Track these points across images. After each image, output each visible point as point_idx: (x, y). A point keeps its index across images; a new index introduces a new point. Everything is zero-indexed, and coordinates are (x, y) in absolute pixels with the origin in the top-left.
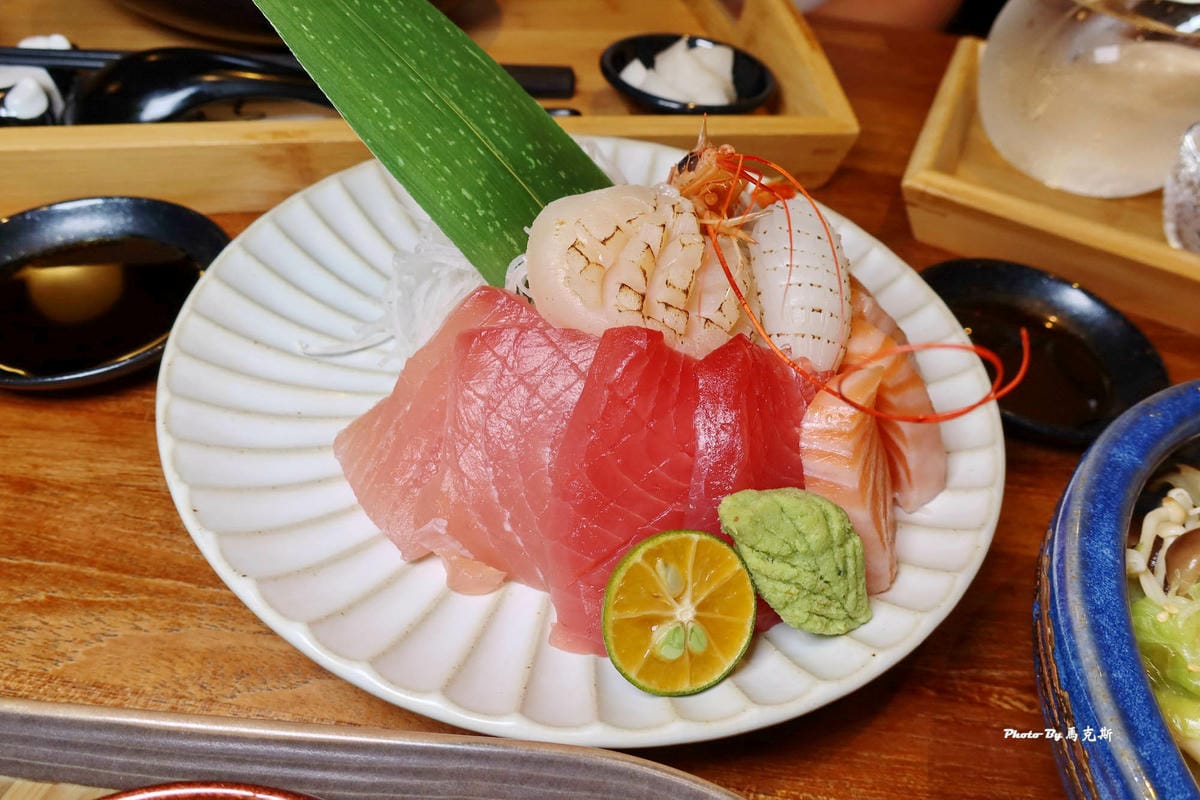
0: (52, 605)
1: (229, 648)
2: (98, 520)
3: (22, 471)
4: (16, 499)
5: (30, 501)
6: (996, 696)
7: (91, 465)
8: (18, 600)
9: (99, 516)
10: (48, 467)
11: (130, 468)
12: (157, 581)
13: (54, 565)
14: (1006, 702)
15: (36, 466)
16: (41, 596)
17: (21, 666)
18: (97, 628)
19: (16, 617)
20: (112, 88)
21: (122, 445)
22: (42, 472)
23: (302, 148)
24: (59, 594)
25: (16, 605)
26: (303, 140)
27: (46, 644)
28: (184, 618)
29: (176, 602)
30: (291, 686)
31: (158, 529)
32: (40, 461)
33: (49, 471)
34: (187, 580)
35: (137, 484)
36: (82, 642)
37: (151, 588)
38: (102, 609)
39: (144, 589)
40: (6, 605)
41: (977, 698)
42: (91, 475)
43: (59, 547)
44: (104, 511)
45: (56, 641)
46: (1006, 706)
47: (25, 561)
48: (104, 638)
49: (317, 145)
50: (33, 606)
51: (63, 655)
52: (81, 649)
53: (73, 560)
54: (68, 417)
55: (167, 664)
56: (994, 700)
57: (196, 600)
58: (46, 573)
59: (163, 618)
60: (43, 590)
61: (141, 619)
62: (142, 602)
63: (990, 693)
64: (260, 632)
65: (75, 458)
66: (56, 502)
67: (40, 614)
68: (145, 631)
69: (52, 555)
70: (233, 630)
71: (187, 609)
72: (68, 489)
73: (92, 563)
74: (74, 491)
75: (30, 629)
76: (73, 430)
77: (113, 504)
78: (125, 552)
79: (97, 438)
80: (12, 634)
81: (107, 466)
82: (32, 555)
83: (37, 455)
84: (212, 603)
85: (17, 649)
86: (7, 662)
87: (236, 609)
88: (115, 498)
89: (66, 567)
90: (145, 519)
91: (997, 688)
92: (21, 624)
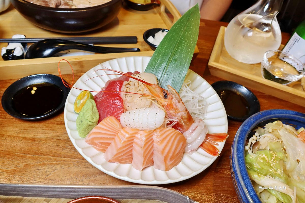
0: (44, 164)
1: (80, 171)
2: (50, 146)
3: (32, 137)
4: (32, 143)
5: (35, 143)
6: (225, 171)
7: (46, 135)
8: (37, 164)
9: (50, 145)
10: (37, 135)
11: (54, 135)
12: (64, 158)
13: (42, 156)
14: (227, 172)
15: (34, 136)
16: (41, 163)
17: (40, 177)
18: (54, 168)
19: (37, 167)
21: (52, 130)
22: (36, 137)
23: (81, 62)
24: (45, 162)
25: (37, 165)
27: (45, 172)
28: (71, 166)
29: (68, 162)
30: (94, 177)
31: (62, 148)
32: (35, 134)
33: (37, 136)
34: (70, 158)
35: (56, 138)
36: (51, 171)
37: (63, 160)
38: (54, 165)
39: (62, 160)
40: (35, 165)
41: (222, 172)
42: (46, 137)
43: (43, 152)
44: (50, 144)
45: (46, 171)
46: (227, 173)
47: (37, 156)
48: (56, 170)
50: (40, 165)
51: (48, 174)
52: (52, 173)
53: (46, 155)
54: (39, 124)
55: (69, 175)
56: (225, 172)
57: (72, 162)
58: (41, 158)
59: (66, 166)
60: (42, 161)
61: (62, 166)
62: (62, 163)
63: (224, 171)
64: (86, 167)
65: (42, 133)
66: (40, 143)
67: (42, 166)
68: (64, 168)
69: (41, 154)
70: (81, 167)
71: (71, 164)
72: (42, 140)
73: (50, 156)
74: (44, 141)
75: (40, 169)
76: (40, 127)
77: (52, 143)
78: (56, 153)
79: (46, 129)
80: (37, 171)
81: (49, 135)
82: (38, 154)
83: (34, 133)
84: (76, 162)
85: (39, 174)
86: (38, 176)
87: (81, 163)
88: (52, 141)
89: (45, 157)
90: (59, 146)
91: (225, 170)
92: (39, 168)
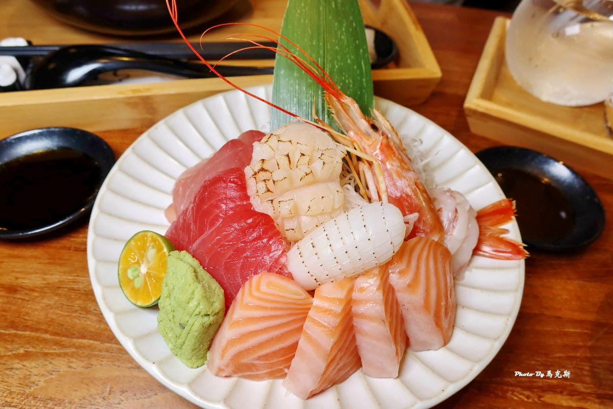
0: (27, 356)
1: (117, 376)
2: (49, 307)
3: (10, 281)
4: (7, 297)
5: (15, 298)
6: (510, 392)
7: (45, 277)
8: (10, 353)
9: (49, 305)
10: (23, 278)
11: (64, 278)
12: (80, 340)
13: (28, 333)
14: (516, 396)
15: (17, 278)
16: (22, 351)
17: (13, 389)
18: (50, 367)
19: (9, 363)
20: (52, 66)
21: (61, 265)
22: (20, 281)
23: (148, 98)
24: (31, 349)
25: (9, 356)
26: (148, 94)
27: (26, 377)
28: (94, 361)
29: (89, 352)
30: (149, 397)
31: (80, 312)
32: (18, 275)
33: (24, 281)
34: (95, 340)
35: (68, 286)
36: (43, 375)
37: (77, 344)
38: (52, 357)
39: (74, 346)
40: (4, 356)
41: (500, 394)
42: (45, 282)
43: (30, 323)
44: (52, 302)
45: (30, 375)
46: (516, 398)
47: (13, 331)
48: (54, 373)
49: (155, 96)
50: (17, 356)
51: (33, 383)
52: (42, 379)
53: (37, 330)
54: (32, 250)
55: (85, 386)
56: (509, 394)
57: (100, 351)
58: (24, 337)
59: (83, 361)
60: (22, 347)
61: (72, 362)
62: (73, 352)
63: (507, 391)
64: (132, 368)
65: (37, 273)
66: (27, 298)
67: (21, 361)
68: (75, 368)
69: (26, 328)
70: (119, 366)
71: (95, 356)
72: (33, 290)
73: (46, 332)
74: (37, 291)
75: (17, 369)
76: (35, 258)
77: (56, 298)
78: (63, 325)
79: (47, 261)
80: (7, 372)
81: (53, 277)
82: (16, 328)
83: (17, 272)
84: (108, 352)
85: (10, 380)
86: (6, 387)
87: (120, 355)
88: (57, 295)
89: (33, 334)
90: (73, 306)
91: (510, 388)
92: (12, 366)
